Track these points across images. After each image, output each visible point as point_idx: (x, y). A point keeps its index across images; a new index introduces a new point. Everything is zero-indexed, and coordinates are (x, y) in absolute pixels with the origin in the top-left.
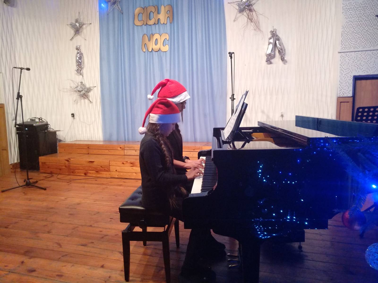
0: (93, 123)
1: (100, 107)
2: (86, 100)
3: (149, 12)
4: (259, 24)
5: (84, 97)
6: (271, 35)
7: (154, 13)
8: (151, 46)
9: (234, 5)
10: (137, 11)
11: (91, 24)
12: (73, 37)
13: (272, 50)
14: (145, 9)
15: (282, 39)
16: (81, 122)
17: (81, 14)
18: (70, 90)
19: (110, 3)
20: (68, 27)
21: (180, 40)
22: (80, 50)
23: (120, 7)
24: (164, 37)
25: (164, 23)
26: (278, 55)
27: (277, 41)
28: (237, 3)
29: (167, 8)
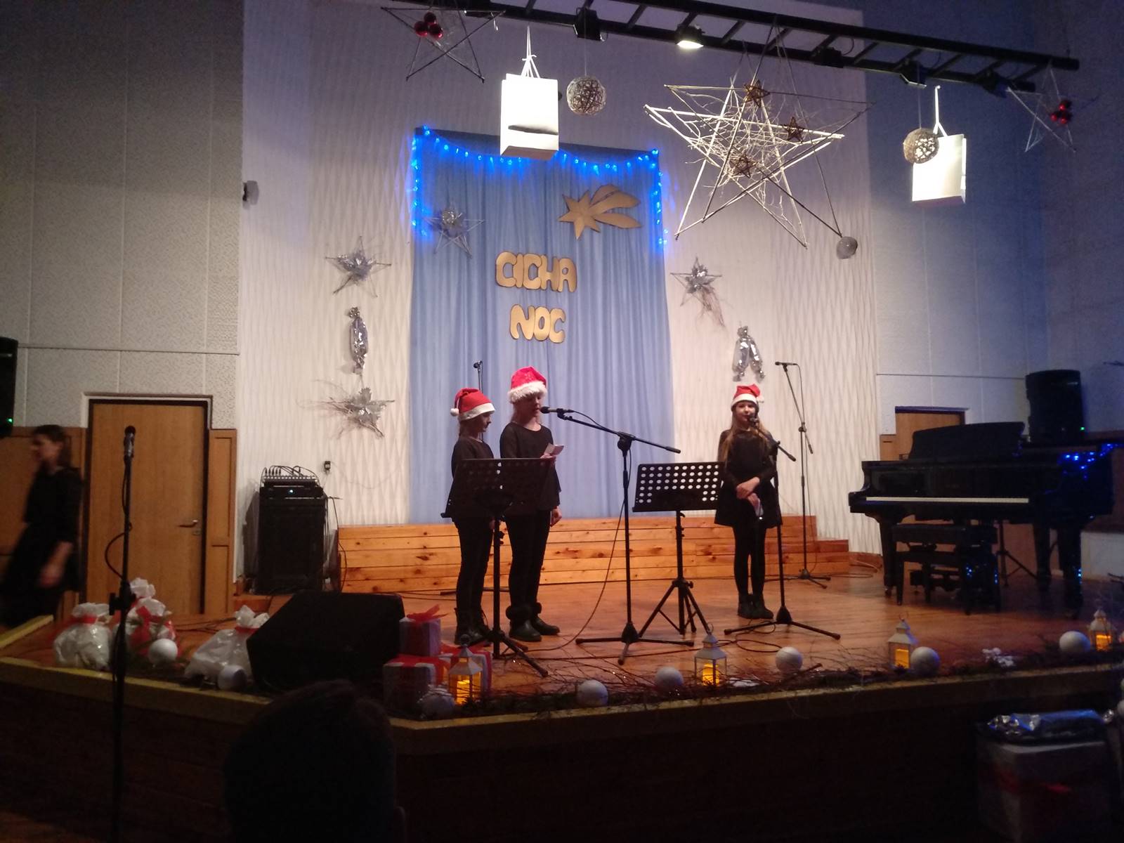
0: (380, 484)
1: (402, 448)
2: (365, 432)
3: (527, 266)
4: (721, 315)
5: (360, 424)
6: (740, 335)
7: (538, 268)
8: (531, 329)
9: (680, 279)
10: (502, 258)
11: (390, 265)
12: (342, 287)
13: (744, 358)
14: (520, 256)
15: (756, 343)
16: (346, 481)
17: (365, 241)
18: (321, 405)
19: (442, 232)
20: (327, 263)
21: (590, 325)
22: (359, 318)
23: (465, 243)
24: (556, 315)
25: (557, 290)
26: (753, 368)
27: (752, 346)
28: (685, 276)
29: (564, 264)
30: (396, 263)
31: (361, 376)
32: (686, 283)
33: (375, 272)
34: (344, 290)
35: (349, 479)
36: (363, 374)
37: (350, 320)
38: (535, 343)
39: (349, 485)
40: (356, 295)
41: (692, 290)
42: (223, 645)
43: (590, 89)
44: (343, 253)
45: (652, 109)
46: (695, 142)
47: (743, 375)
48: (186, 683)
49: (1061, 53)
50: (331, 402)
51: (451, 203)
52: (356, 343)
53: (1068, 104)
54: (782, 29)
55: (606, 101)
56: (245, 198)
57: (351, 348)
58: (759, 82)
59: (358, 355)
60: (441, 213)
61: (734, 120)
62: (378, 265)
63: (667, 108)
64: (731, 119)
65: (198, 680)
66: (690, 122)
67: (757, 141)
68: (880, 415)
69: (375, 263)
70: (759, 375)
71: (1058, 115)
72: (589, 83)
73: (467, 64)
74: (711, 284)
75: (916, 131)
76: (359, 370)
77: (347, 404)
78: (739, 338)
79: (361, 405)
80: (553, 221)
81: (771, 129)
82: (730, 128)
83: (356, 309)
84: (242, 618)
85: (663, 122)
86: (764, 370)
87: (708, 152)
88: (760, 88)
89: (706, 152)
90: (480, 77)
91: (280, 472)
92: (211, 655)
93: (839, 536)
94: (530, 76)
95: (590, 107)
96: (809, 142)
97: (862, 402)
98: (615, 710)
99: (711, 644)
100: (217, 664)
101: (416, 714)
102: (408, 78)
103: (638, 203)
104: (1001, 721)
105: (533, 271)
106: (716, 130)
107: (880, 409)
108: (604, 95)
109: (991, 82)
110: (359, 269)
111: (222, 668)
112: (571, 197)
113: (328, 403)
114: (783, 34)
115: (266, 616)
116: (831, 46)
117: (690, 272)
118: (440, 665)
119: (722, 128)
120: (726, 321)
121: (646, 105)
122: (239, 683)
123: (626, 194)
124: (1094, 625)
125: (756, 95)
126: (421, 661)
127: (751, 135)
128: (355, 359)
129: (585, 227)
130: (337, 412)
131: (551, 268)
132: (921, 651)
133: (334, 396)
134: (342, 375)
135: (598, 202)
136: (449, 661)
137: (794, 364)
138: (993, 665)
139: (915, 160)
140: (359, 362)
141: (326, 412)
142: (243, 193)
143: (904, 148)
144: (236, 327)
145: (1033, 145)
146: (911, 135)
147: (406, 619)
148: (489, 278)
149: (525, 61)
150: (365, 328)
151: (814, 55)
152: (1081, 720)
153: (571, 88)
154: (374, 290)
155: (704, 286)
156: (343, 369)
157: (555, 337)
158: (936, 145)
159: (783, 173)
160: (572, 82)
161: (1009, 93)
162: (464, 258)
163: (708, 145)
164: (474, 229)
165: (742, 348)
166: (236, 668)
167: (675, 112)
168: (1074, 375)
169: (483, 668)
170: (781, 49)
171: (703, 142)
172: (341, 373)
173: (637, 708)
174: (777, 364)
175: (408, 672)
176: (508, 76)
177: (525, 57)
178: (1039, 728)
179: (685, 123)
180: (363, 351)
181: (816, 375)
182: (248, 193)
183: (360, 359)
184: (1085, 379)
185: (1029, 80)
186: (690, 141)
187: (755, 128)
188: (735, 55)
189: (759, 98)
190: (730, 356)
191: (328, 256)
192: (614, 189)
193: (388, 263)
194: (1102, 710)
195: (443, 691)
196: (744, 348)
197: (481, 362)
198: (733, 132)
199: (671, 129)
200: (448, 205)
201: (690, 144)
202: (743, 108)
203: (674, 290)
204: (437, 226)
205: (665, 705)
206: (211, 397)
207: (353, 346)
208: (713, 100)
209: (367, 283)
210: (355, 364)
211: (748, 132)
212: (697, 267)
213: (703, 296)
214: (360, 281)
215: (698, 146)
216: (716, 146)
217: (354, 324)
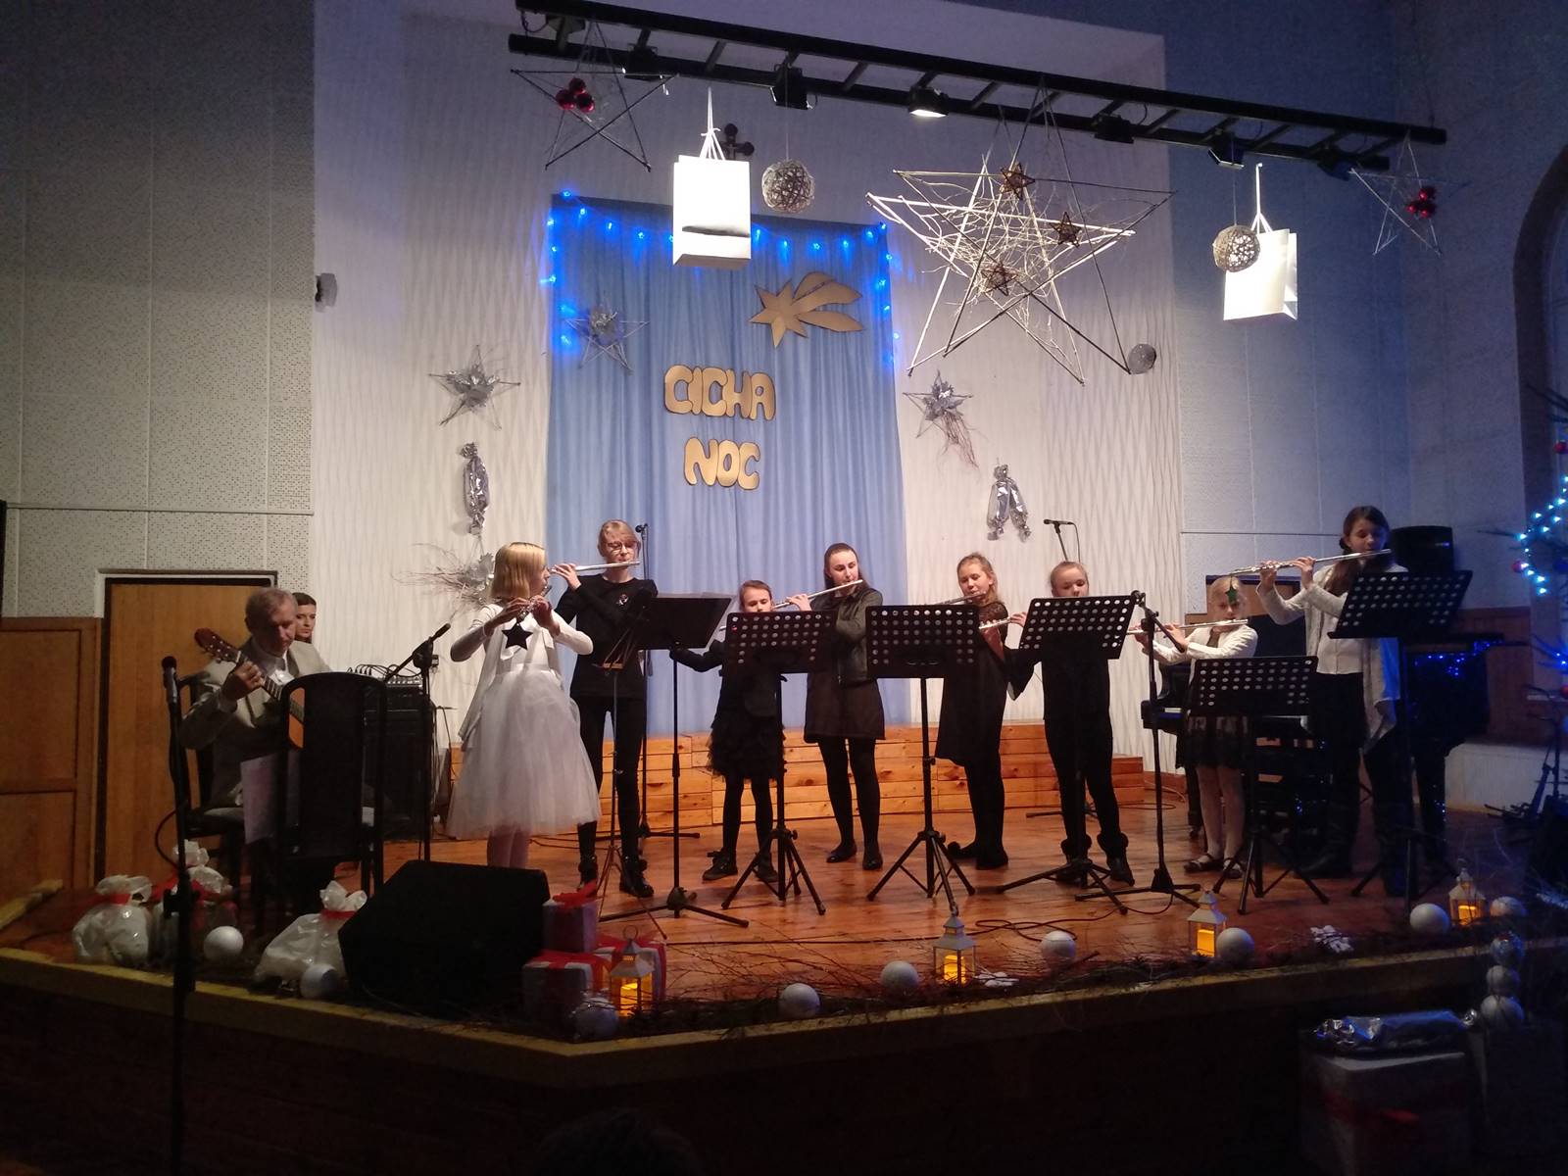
3: (707, 383)
4: (971, 451)
5: (478, 603)
6: (998, 477)
7: (722, 387)
8: (712, 470)
9: (916, 400)
10: (673, 374)
11: (519, 384)
12: (453, 416)
13: (1002, 509)
14: (697, 371)
15: (1019, 488)
16: (460, 681)
17: (484, 351)
18: (425, 579)
19: (590, 338)
20: (433, 384)
21: (793, 464)
22: (477, 457)
23: (623, 354)
24: (748, 450)
25: (749, 417)
26: (1015, 521)
27: (1014, 492)
28: (923, 397)
29: (758, 380)
30: (527, 383)
31: (480, 537)
32: (924, 406)
33: (499, 393)
34: (455, 419)
35: (465, 679)
36: (482, 535)
37: (465, 461)
38: (719, 489)
39: (465, 687)
40: (473, 427)
41: (933, 416)
42: (307, 935)
43: (794, 180)
44: (454, 369)
45: (876, 199)
46: (936, 243)
47: (1002, 532)
48: (256, 988)
49: (1423, 122)
50: (439, 574)
51: (603, 300)
52: (473, 493)
53: (1430, 191)
54: (1050, 93)
55: (815, 194)
56: (318, 297)
57: (465, 498)
58: (1020, 165)
59: (476, 508)
60: (588, 312)
61: (987, 213)
62: (502, 385)
63: (897, 198)
64: (983, 211)
65: (272, 984)
66: (928, 216)
67: (1018, 241)
68: (1185, 589)
69: (498, 381)
70: (1023, 532)
71: (1418, 206)
72: (792, 172)
73: (627, 147)
74: (959, 408)
75: (1228, 229)
76: (476, 529)
77: (461, 576)
78: (996, 480)
79: (479, 580)
80: (742, 321)
81: (1036, 224)
82: (981, 223)
83: (472, 445)
84: (330, 897)
85: (893, 217)
86: (1029, 524)
87: (953, 256)
88: (1021, 174)
89: (949, 257)
90: (645, 164)
91: (370, 673)
92: (290, 949)
93: (1131, 751)
94: (713, 157)
95: (794, 203)
96: (1087, 242)
97: (1162, 568)
98: (830, 1023)
99: (956, 929)
100: (299, 962)
101: (567, 1031)
102: (547, 165)
103: (858, 296)
104: (1331, 1027)
105: (716, 392)
106: (963, 226)
107: (1185, 580)
108: (812, 187)
109: (1332, 161)
110: (475, 390)
111: (307, 967)
112: (767, 290)
113: (435, 575)
114: (1052, 97)
115: (362, 895)
116: (1116, 113)
117: (930, 391)
118: (597, 964)
119: (970, 224)
120: (978, 459)
121: (869, 194)
122: (332, 989)
123: (841, 284)
124: (1455, 893)
125: (1016, 183)
126: (573, 959)
127: (1011, 234)
128: (471, 514)
129: (787, 329)
130: (447, 587)
131: (740, 388)
132: (1231, 934)
133: (442, 566)
134: (454, 537)
135: (804, 296)
136: (609, 958)
137: (1069, 523)
138: (1323, 951)
139: (1228, 268)
140: (477, 518)
141: (432, 587)
142: (316, 291)
143: (1215, 252)
144: (308, 478)
145: (1383, 246)
146: (1223, 233)
147: (551, 902)
148: (655, 401)
149: (705, 137)
150: (484, 473)
151: (1095, 123)
152: (1433, 1023)
153: (768, 175)
154: (497, 419)
155: (948, 410)
156: (455, 528)
157: (746, 482)
158: (1256, 248)
159: (1053, 283)
160: (769, 169)
161: (1355, 175)
162: (621, 375)
163: (952, 247)
164: (634, 336)
165: (999, 495)
166: (324, 968)
167: (908, 203)
168: (1445, 533)
169: (655, 967)
170: (1048, 113)
171: (946, 243)
172: (452, 533)
173: (859, 1019)
174: (1047, 522)
175: (555, 975)
176: (682, 158)
177: (706, 131)
178: (1379, 1038)
179: (920, 216)
180: (483, 503)
181: (1100, 531)
182: (323, 290)
183: (479, 514)
184: (1458, 538)
185: (1382, 154)
186: (928, 243)
187: (1015, 223)
188: (990, 124)
189: (1021, 187)
190: (983, 504)
191: (433, 373)
192: (827, 278)
193: (517, 382)
194: (1461, 1011)
195: (603, 1001)
196: (1003, 495)
197: (646, 525)
198: (986, 230)
199: (902, 225)
200: (598, 303)
201: (928, 246)
202: (998, 201)
203: (909, 416)
204: (583, 330)
205: (894, 1015)
206: (275, 574)
207: (468, 496)
208: (959, 190)
209: (487, 409)
210: (471, 521)
211: (1007, 228)
212: (939, 384)
213: (948, 424)
214: (477, 406)
215: (939, 248)
216: (963, 249)
217: (469, 467)
